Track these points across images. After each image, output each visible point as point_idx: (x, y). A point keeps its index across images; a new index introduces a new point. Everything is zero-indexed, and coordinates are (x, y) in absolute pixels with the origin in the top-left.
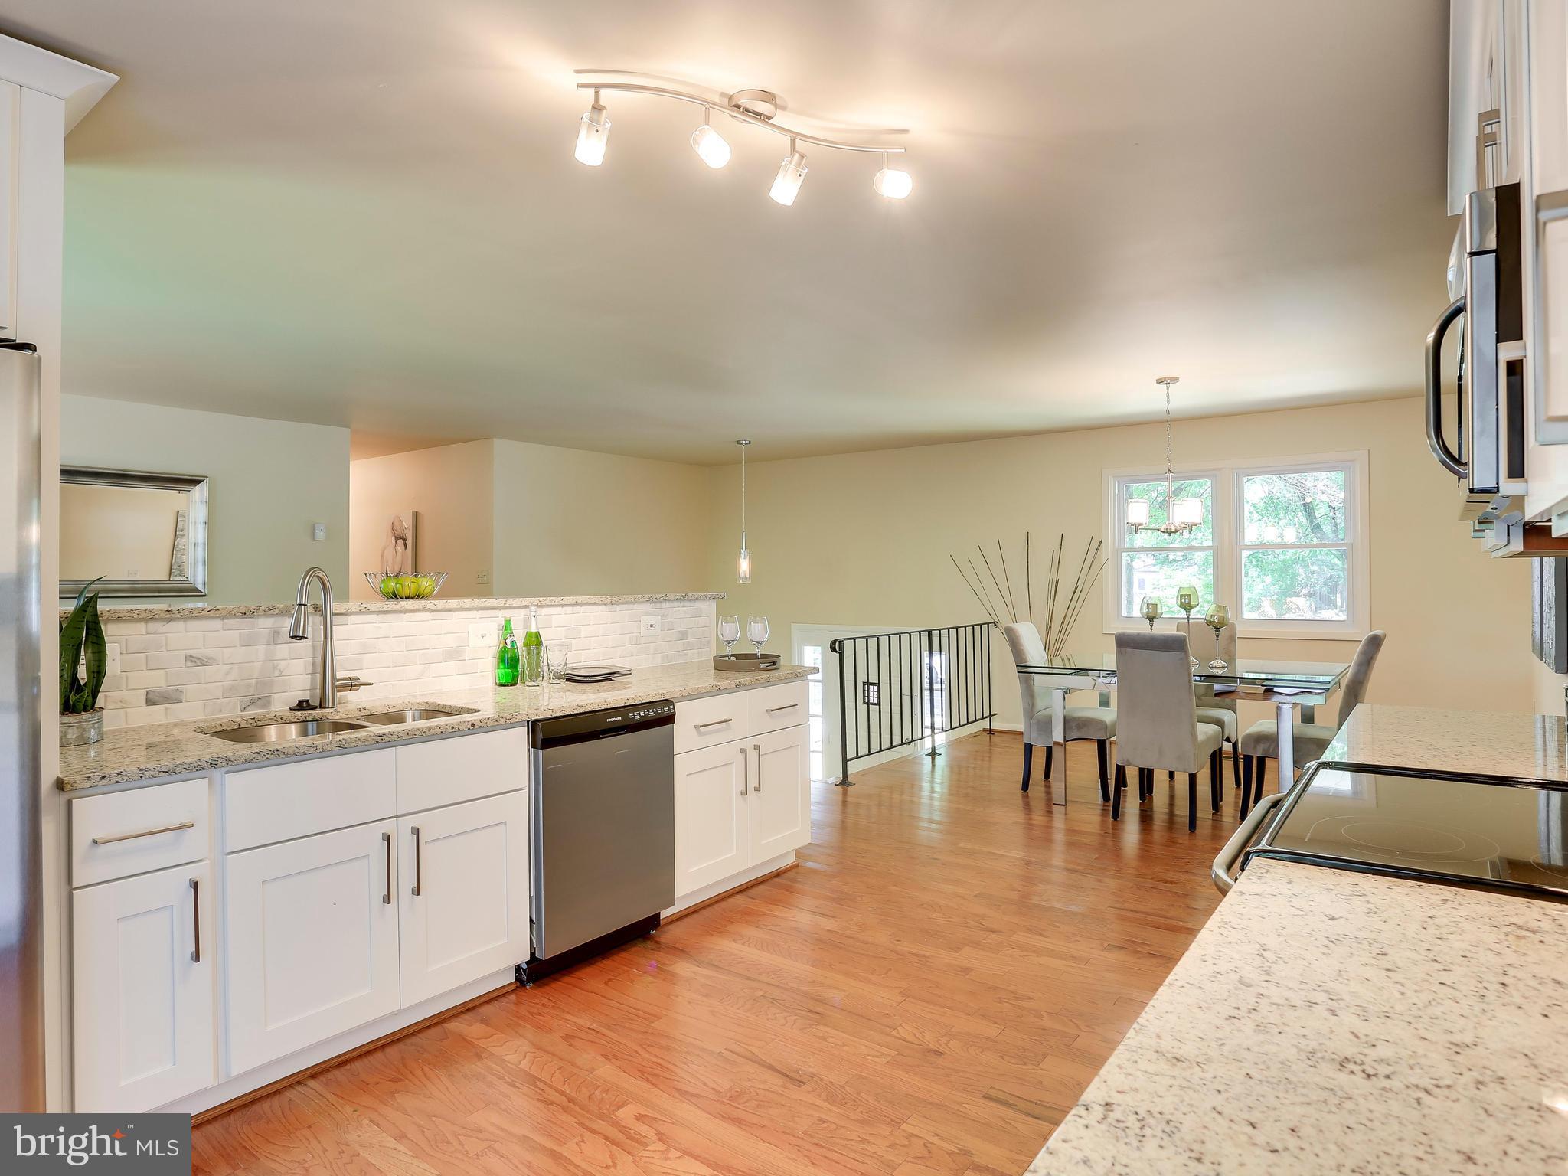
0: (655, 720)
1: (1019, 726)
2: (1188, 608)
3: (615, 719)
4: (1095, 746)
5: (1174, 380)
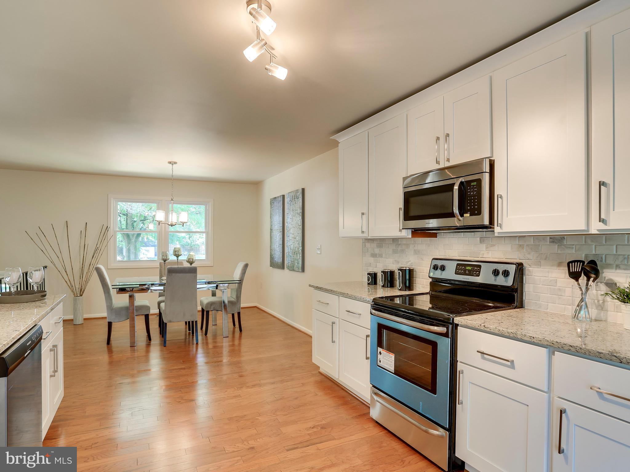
1: (105, 315)
2: (178, 256)
4: (144, 317)
5: (175, 163)
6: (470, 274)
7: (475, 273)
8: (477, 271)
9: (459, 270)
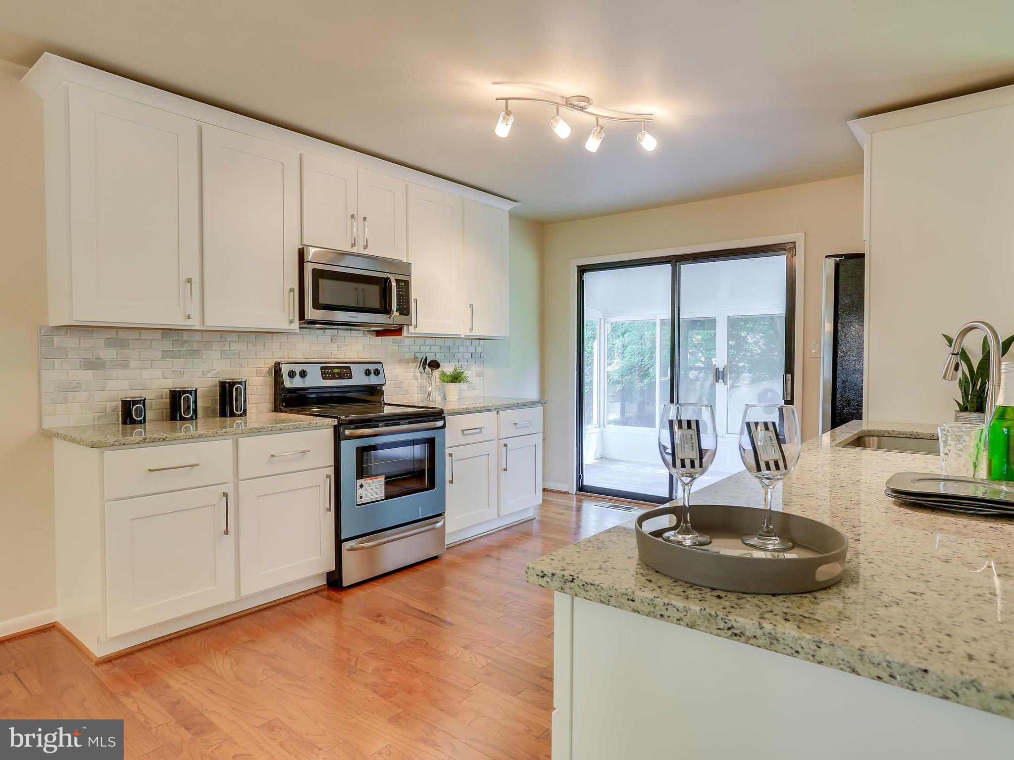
6: (340, 377)
7: (346, 376)
8: (347, 374)
9: (326, 374)
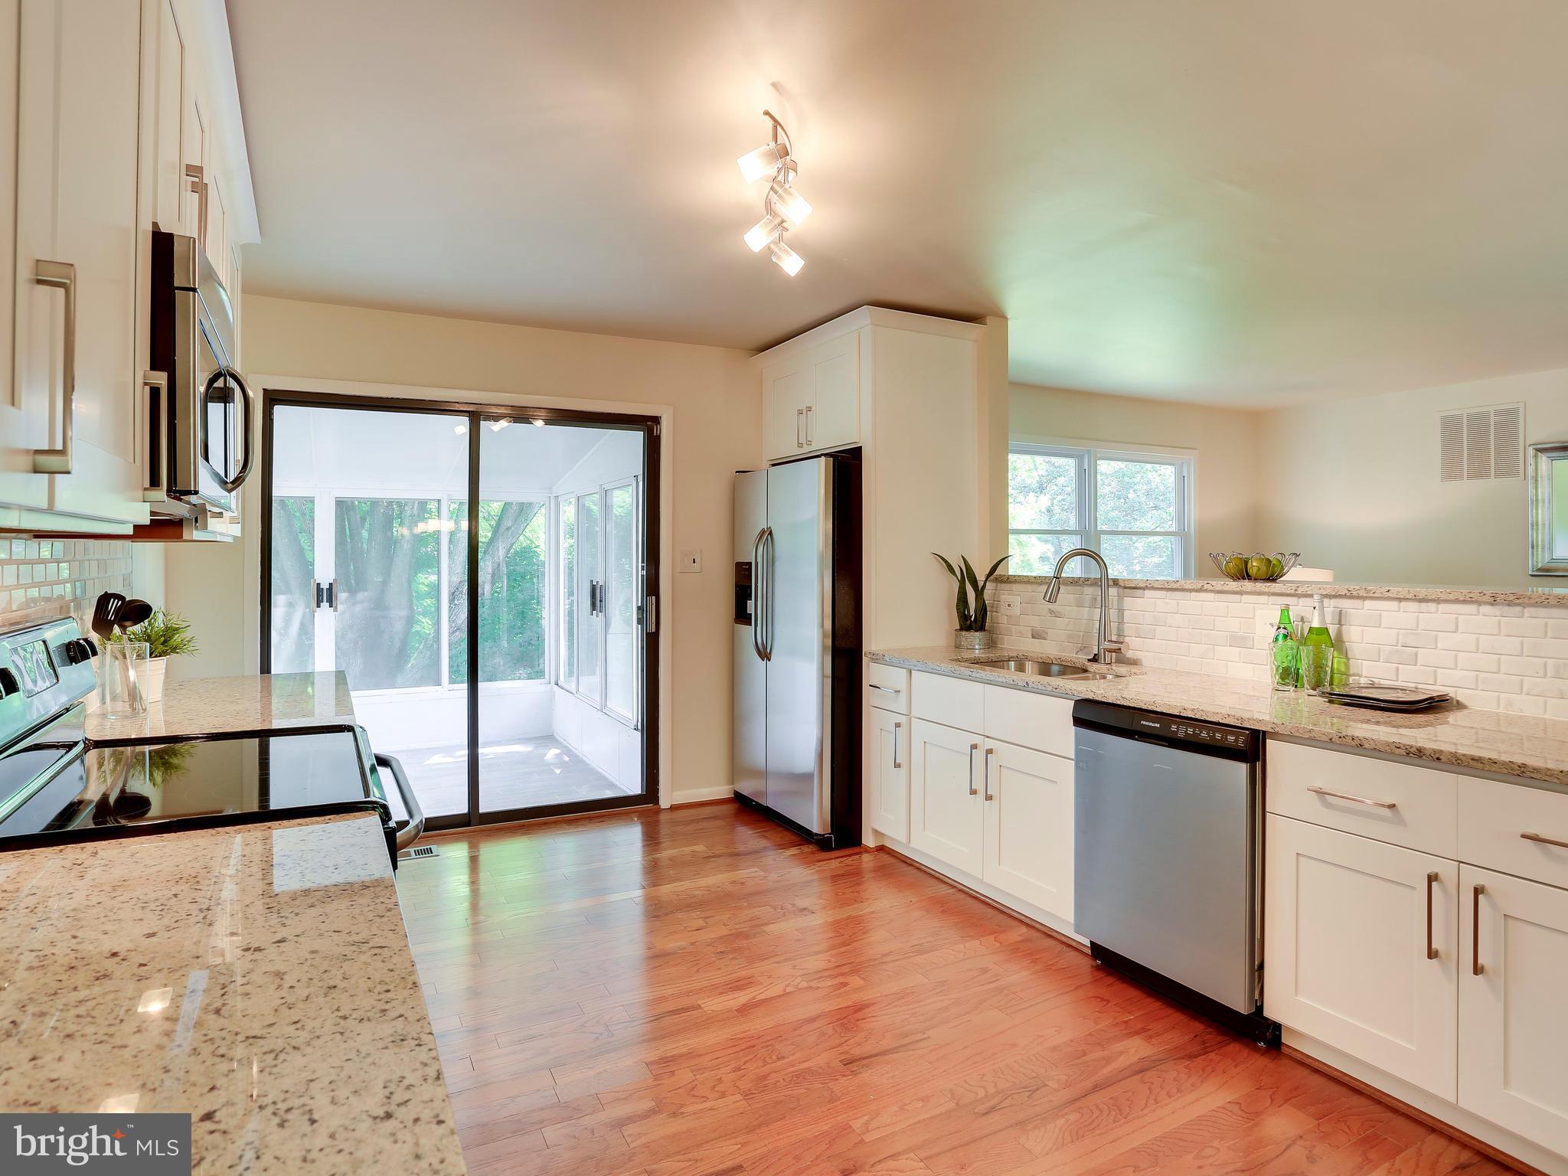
0: (1208, 745)
3: (1151, 724)
